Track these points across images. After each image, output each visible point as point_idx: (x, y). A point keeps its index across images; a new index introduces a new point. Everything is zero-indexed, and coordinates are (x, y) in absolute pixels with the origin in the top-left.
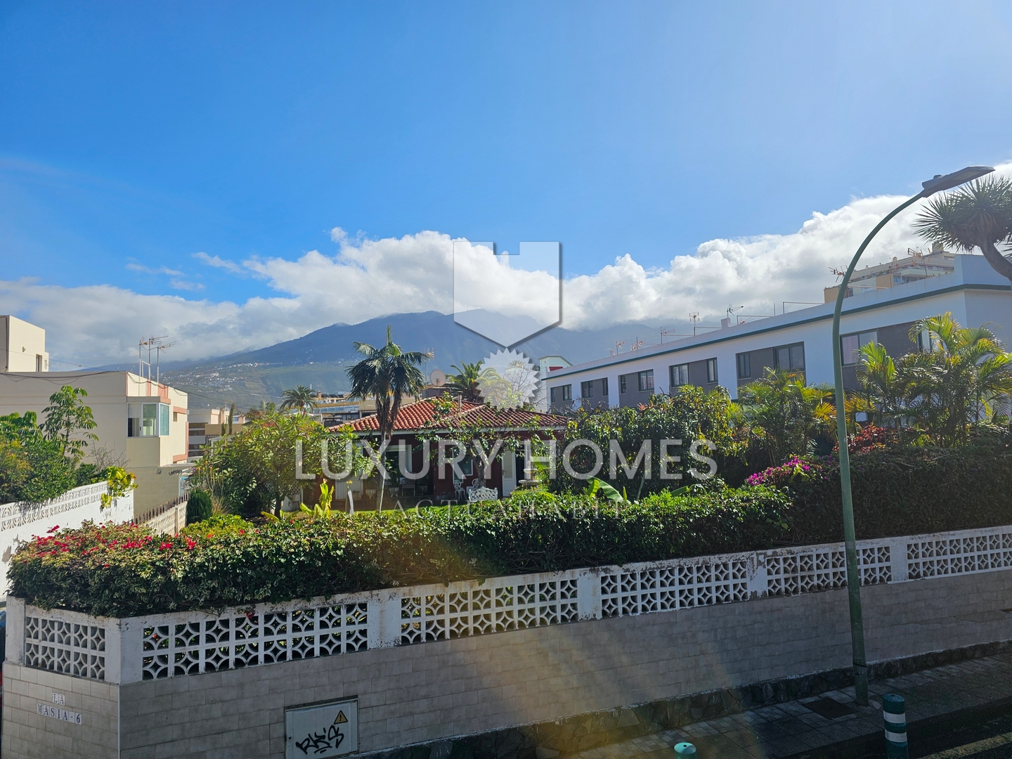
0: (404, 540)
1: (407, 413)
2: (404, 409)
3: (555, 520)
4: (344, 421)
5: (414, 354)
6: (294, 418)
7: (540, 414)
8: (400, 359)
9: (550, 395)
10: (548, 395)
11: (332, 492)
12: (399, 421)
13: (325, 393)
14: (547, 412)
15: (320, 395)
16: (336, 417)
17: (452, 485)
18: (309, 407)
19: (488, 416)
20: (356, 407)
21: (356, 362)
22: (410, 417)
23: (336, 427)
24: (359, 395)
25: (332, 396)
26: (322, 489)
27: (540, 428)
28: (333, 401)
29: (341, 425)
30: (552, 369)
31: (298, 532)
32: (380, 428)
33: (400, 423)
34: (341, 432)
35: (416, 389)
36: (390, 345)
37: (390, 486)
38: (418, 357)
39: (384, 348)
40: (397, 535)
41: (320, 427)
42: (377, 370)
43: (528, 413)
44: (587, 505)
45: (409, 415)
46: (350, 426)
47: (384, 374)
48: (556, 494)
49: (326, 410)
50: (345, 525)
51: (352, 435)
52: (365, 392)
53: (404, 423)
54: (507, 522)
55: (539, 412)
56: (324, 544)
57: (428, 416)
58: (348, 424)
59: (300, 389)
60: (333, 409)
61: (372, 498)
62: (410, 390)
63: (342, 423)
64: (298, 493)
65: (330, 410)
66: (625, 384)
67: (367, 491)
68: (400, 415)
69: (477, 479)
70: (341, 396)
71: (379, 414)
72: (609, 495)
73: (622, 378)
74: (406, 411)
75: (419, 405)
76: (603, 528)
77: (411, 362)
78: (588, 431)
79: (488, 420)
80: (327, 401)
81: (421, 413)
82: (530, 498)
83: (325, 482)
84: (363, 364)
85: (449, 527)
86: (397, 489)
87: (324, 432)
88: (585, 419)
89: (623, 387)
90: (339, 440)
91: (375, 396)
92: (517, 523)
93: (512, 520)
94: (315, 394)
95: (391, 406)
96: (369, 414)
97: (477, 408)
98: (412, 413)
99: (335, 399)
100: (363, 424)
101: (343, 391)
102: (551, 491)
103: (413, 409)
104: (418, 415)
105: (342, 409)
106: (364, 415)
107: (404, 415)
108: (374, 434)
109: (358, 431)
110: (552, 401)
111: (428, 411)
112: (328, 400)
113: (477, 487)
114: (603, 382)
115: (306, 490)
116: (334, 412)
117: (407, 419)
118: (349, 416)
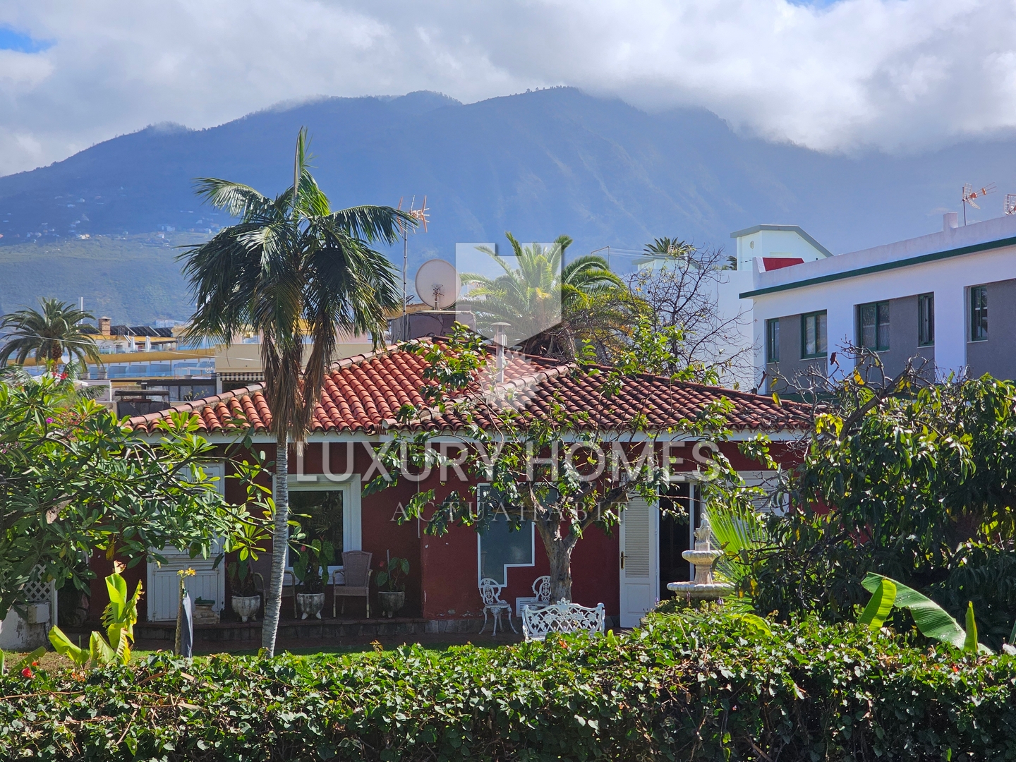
0: (339, 736)
1: (350, 383)
2: (341, 371)
3: (772, 692)
4: (173, 403)
5: (373, 211)
6: (33, 390)
7: (733, 395)
8: (332, 227)
9: (762, 341)
10: (757, 339)
11: (137, 597)
12: (325, 405)
13: (120, 323)
14: (754, 391)
15: (106, 328)
16: (150, 389)
17: (475, 592)
18: (76, 360)
19: (583, 398)
20: (205, 364)
21: (208, 236)
22: (358, 393)
23: (150, 417)
24: (216, 328)
25: (141, 332)
26: (111, 588)
27: (732, 436)
28: (141, 345)
29: (165, 413)
30: (772, 264)
31: (45, 701)
32: (274, 423)
33: (328, 411)
34: (165, 432)
35: (377, 314)
36: (306, 184)
37: (299, 589)
38: (383, 220)
39: (287, 195)
40: (319, 719)
41: (106, 417)
42: (264, 259)
43: (700, 389)
44: (866, 652)
45: (355, 388)
46: (191, 415)
47: (286, 270)
48: (778, 620)
49: (122, 370)
50: (174, 689)
51: (194, 440)
52: (233, 320)
53: (341, 411)
54: (632, 695)
55: (731, 388)
56: (116, 738)
57: (409, 394)
58: (183, 408)
59: (51, 310)
60: (142, 370)
61: (250, 618)
62: (360, 317)
63: (167, 406)
64: (44, 598)
65: (134, 370)
66: (985, 313)
67: (237, 602)
68: (328, 389)
69: (546, 579)
70: (166, 332)
71: (270, 384)
72: (931, 626)
73: (976, 294)
74: (346, 377)
75: (382, 361)
76: (910, 718)
77: (363, 235)
78: (874, 442)
79: (582, 408)
80: (124, 344)
81: (388, 383)
82: (699, 628)
83: (118, 570)
84: (226, 241)
85: (466, 703)
86: (318, 598)
87: (116, 429)
88: (868, 407)
89: (977, 321)
90: (158, 453)
91: (261, 332)
92: (661, 699)
93: (646, 691)
94: (94, 325)
95: (305, 361)
96: (242, 385)
97: (551, 372)
98: (363, 382)
99: (148, 340)
100: (225, 410)
101: (170, 317)
102: (761, 609)
103: (367, 372)
104: (380, 388)
105: (168, 369)
106: (229, 387)
107: (341, 388)
108: (256, 439)
109: (209, 430)
110: (770, 357)
111: (409, 378)
112: (129, 343)
113: (545, 598)
114: (921, 304)
115: (67, 591)
116: (145, 377)
117: (348, 399)
118: (187, 390)
